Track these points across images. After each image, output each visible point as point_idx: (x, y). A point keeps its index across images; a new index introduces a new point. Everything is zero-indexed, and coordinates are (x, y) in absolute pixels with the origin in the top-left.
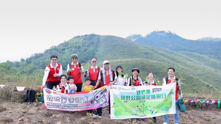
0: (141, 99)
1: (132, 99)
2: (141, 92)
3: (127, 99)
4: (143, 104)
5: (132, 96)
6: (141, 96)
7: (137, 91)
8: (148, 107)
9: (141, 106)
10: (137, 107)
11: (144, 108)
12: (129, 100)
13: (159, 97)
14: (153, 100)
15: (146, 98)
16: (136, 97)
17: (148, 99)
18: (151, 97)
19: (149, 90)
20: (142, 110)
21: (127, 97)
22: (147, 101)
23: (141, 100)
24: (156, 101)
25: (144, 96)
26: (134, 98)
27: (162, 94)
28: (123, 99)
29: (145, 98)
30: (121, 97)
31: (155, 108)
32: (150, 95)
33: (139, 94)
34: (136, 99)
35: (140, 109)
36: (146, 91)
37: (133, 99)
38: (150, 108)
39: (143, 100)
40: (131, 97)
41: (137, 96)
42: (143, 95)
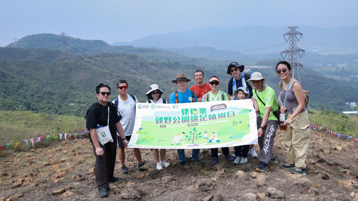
0: (190, 120)
1: (175, 121)
2: (190, 111)
3: (166, 122)
4: (194, 129)
5: (175, 117)
6: (190, 117)
7: (183, 110)
8: (203, 133)
9: (191, 132)
10: (183, 133)
11: (195, 135)
12: (170, 123)
13: (222, 116)
14: (213, 122)
15: (199, 120)
16: (181, 119)
17: (204, 120)
18: (208, 117)
19: (205, 109)
20: (192, 138)
21: (166, 118)
22: (200, 123)
23: (190, 122)
24: (218, 122)
25: (196, 116)
26: (178, 120)
27: (228, 113)
28: (159, 122)
29: (197, 120)
30: (156, 120)
31: (216, 135)
32: (206, 116)
33: (186, 113)
34: (181, 121)
35: (187, 136)
36: (198, 110)
37: (177, 122)
38: (206, 135)
39: (193, 123)
40: (172, 119)
41: (182, 117)
42: (193, 115)
